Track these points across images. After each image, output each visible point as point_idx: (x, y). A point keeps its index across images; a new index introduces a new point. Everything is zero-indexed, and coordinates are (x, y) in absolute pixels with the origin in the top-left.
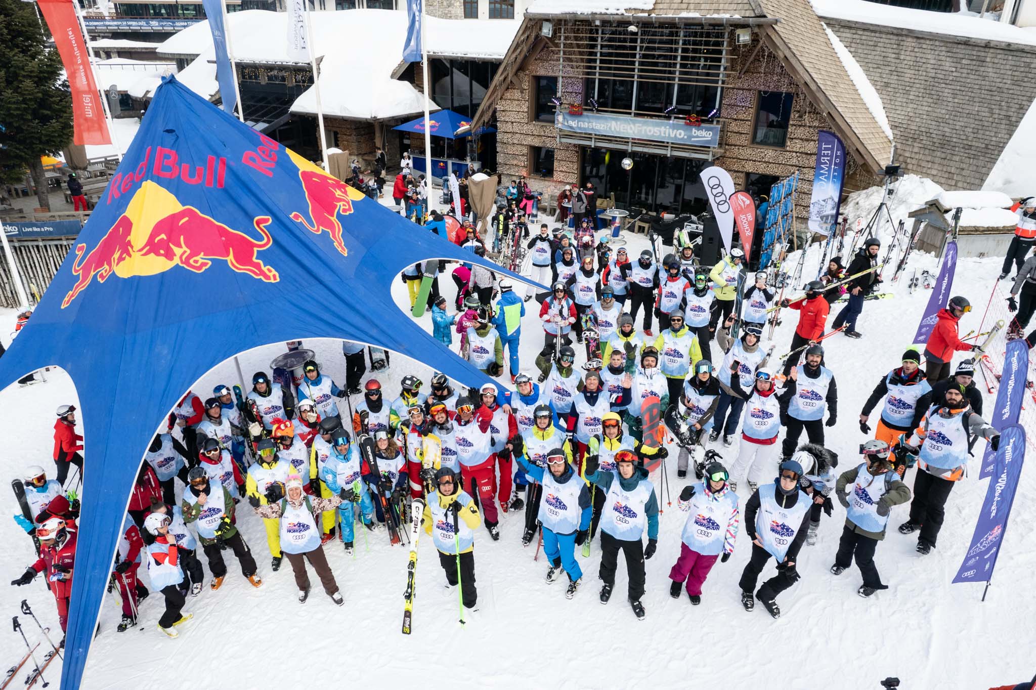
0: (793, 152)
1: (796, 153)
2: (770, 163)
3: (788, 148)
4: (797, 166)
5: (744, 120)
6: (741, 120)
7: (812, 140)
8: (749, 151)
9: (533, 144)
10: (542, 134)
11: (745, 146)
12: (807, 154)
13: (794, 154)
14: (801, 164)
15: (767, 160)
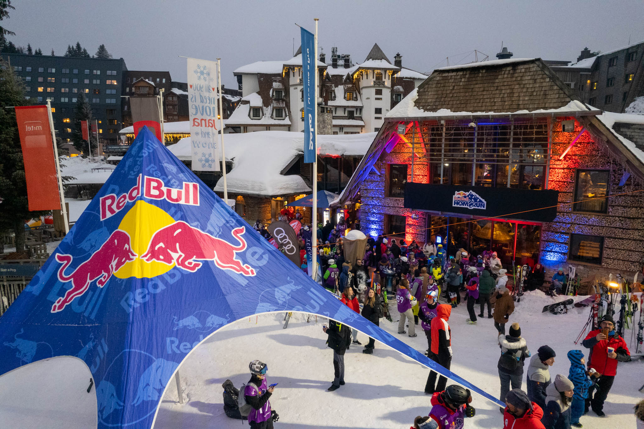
0: (616, 217)
1: (619, 217)
2: (594, 226)
3: (610, 214)
4: (620, 228)
5: (566, 193)
6: (563, 192)
7: (633, 207)
8: (574, 216)
9: (388, 213)
10: (396, 205)
11: (569, 213)
12: (629, 218)
13: (617, 218)
14: (625, 226)
15: (591, 223)
